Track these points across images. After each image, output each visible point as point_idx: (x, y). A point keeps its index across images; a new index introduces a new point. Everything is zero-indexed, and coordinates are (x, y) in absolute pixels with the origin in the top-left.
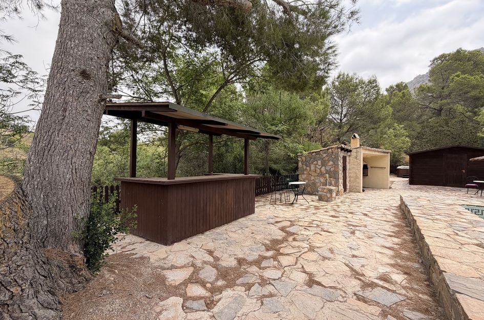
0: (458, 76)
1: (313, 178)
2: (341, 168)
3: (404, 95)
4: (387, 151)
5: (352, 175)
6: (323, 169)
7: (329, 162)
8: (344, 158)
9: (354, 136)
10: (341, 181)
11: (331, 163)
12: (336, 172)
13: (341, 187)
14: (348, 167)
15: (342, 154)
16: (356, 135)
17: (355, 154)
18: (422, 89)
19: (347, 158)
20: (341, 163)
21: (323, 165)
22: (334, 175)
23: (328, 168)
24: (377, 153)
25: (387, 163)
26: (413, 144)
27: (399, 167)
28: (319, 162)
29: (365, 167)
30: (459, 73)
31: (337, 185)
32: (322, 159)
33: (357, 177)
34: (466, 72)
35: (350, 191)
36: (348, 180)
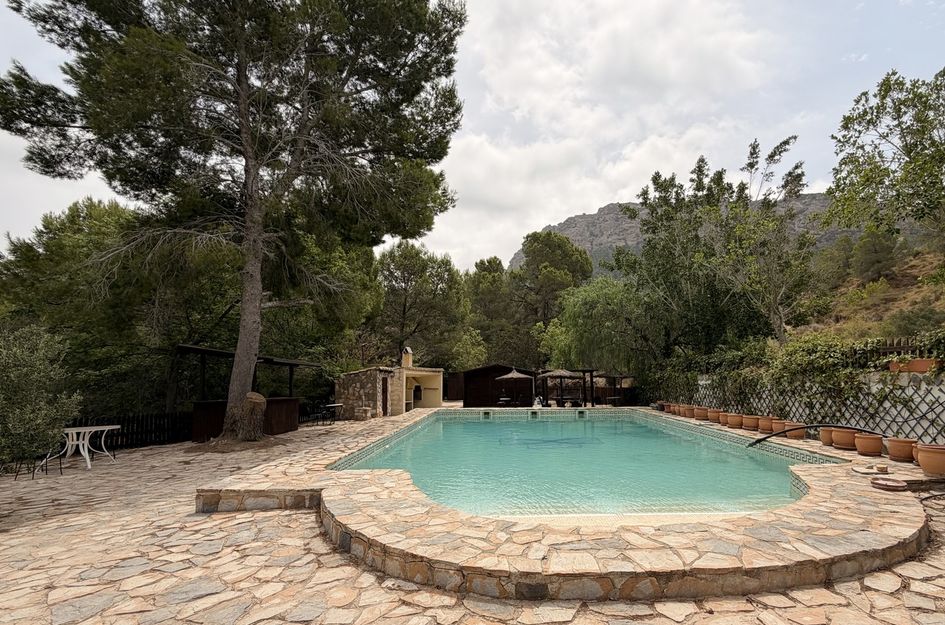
0: (545, 267)
1: (351, 402)
2: (380, 390)
4: (438, 369)
5: (393, 398)
7: (367, 384)
8: (385, 381)
9: (406, 350)
10: (379, 403)
11: (370, 385)
12: (375, 395)
13: (380, 410)
14: (389, 388)
15: (380, 376)
16: (409, 349)
17: (398, 375)
19: (389, 380)
20: (379, 386)
21: (361, 387)
22: (372, 398)
23: (367, 391)
24: (425, 373)
25: (438, 383)
28: (358, 385)
30: (547, 263)
31: (375, 407)
32: (361, 382)
33: (399, 400)
34: (553, 264)
35: (392, 415)
36: (389, 403)
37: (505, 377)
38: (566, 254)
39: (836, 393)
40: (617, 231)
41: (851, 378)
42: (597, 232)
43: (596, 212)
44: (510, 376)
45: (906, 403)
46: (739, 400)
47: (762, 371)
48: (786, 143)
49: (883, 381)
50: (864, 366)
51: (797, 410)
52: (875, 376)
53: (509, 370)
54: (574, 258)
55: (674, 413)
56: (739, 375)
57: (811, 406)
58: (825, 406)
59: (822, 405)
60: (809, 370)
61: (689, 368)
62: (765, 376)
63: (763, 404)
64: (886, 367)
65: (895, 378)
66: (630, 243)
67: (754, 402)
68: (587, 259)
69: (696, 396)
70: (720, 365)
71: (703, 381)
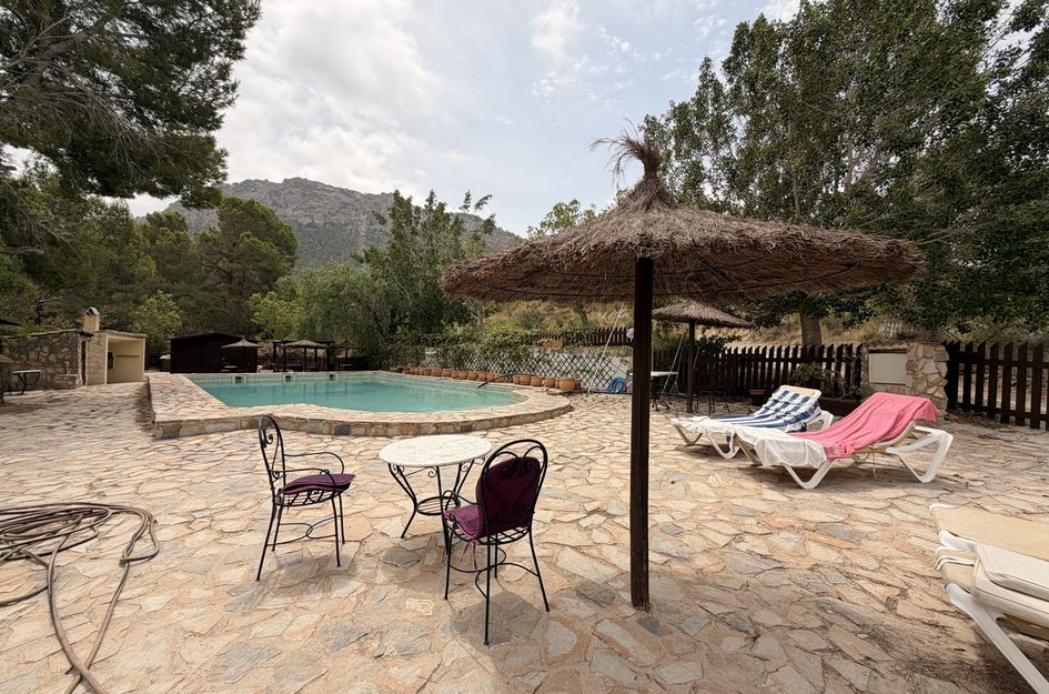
0: (248, 236)
2: (80, 356)
3: (179, 239)
4: (141, 335)
5: (91, 365)
6: (52, 357)
7: (62, 348)
8: (84, 343)
9: (91, 311)
10: (80, 370)
11: (64, 350)
12: (73, 361)
13: (80, 378)
14: (87, 355)
15: (81, 340)
16: (94, 310)
17: (97, 339)
18: (205, 239)
19: (88, 344)
20: (78, 350)
21: (51, 352)
22: (70, 364)
23: (60, 356)
24: (122, 338)
25: (141, 350)
26: (185, 324)
27: (163, 357)
28: (46, 349)
29: (110, 356)
30: (249, 233)
32: (51, 345)
33: (100, 367)
34: (256, 233)
35: (89, 385)
36: (87, 370)
37: (235, 345)
38: (269, 227)
39: (517, 358)
40: (304, 207)
41: (525, 350)
42: (280, 202)
43: (281, 181)
44: (240, 344)
45: (549, 362)
46: (457, 363)
47: (474, 345)
48: (486, 198)
49: (539, 351)
50: (531, 344)
51: (495, 369)
52: (537, 349)
53: (239, 340)
54: (279, 232)
55: (414, 373)
56: (459, 348)
57: (502, 366)
58: (510, 365)
59: (509, 365)
60: (503, 346)
61: (418, 342)
62: (477, 348)
63: (473, 366)
64: (541, 345)
65: (545, 350)
66: (316, 221)
67: (468, 365)
68: (291, 235)
69: (423, 362)
70: (444, 340)
71: (429, 352)
